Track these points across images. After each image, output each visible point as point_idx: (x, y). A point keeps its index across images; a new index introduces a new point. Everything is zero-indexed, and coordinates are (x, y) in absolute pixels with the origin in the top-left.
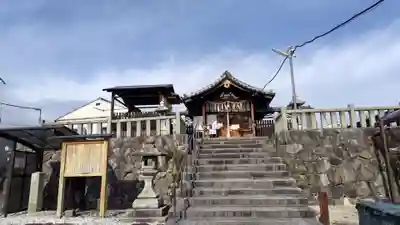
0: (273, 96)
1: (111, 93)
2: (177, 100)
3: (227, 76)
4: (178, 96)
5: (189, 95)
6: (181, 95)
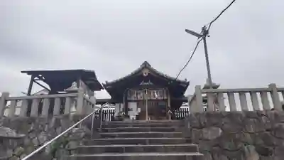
0: (188, 84)
1: (30, 76)
3: (146, 65)
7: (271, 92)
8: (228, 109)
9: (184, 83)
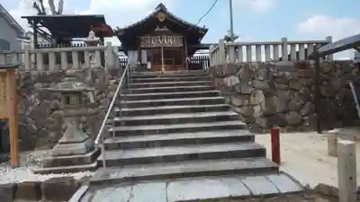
0: (206, 31)
2: (110, 33)
3: (162, 8)
4: (109, 27)
5: (122, 27)
6: (114, 28)
7: (283, 45)
8: (245, 60)
9: (202, 29)
